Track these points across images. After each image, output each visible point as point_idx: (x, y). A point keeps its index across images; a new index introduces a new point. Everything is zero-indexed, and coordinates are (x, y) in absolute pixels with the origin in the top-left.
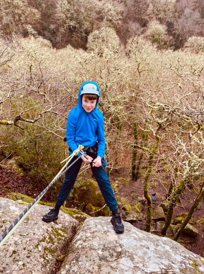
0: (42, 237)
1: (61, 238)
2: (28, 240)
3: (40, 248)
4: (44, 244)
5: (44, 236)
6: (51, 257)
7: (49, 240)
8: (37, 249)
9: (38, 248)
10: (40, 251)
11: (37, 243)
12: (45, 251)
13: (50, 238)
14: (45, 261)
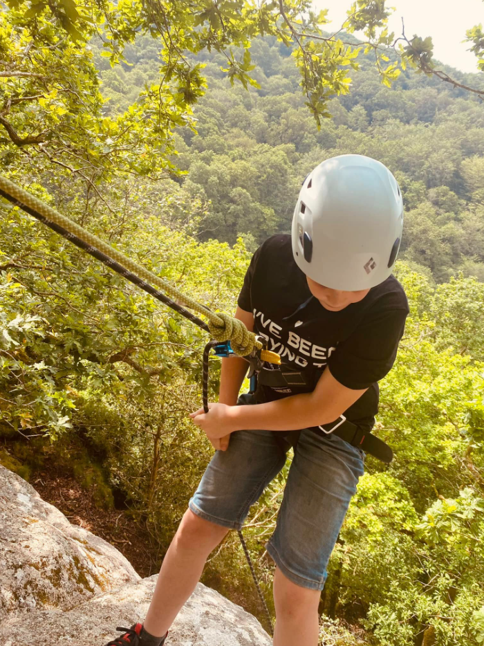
0: (39, 559)
1: (84, 590)
2: (6, 549)
3: (20, 573)
4: (35, 574)
5: (44, 559)
6: (35, 605)
7: (49, 574)
8: (13, 571)
9: (16, 572)
10: (16, 578)
11: (20, 563)
12: (28, 586)
13: (57, 572)
14: (14, 602)
